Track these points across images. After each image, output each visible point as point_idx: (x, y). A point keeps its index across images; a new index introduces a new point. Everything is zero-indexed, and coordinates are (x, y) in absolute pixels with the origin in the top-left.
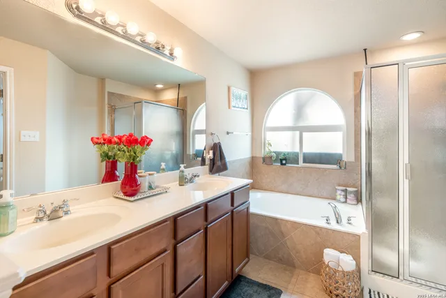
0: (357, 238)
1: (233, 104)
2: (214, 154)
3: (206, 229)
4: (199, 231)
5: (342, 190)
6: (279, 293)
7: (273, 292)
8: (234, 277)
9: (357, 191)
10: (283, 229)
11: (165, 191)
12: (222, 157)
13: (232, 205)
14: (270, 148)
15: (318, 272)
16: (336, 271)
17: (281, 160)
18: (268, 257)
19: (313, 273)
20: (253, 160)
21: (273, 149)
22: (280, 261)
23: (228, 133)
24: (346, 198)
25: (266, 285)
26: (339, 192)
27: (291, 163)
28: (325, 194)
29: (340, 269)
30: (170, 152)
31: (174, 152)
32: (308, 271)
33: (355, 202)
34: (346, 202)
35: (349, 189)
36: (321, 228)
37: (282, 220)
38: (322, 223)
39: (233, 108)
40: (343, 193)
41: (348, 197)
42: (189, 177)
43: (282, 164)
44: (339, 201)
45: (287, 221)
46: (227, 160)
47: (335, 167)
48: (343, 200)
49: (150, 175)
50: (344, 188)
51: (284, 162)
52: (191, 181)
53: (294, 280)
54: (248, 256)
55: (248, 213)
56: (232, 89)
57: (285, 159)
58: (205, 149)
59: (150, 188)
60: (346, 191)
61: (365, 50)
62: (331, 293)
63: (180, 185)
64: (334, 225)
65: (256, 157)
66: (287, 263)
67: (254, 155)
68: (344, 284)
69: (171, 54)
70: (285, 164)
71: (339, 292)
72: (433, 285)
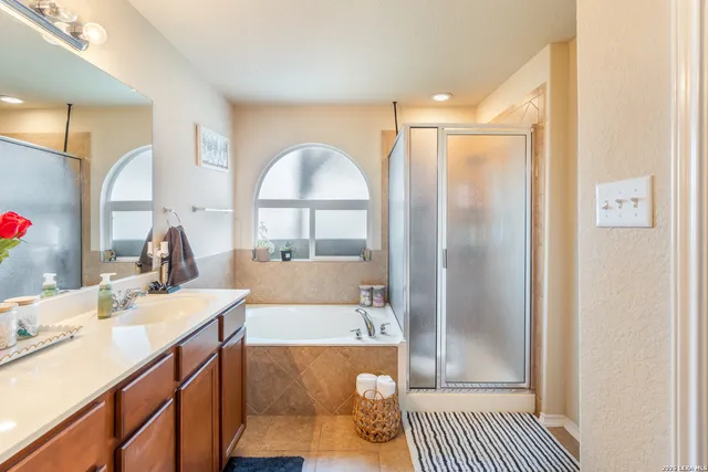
0: (393, 349)
1: (204, 156)
2: (171, 248)
3: (177, 396)
4: (165, 402)
5: (368, 290)
6: (299, 462)
7: (290, 464)
8: (224, 464)
9: (383, 289)
10: (298, 361)
11: (69, 335)
12: (187, 254)
13: (221, 339)
14: (264, 234)
15: (348, 411)
16: (374, 402)
17: (283, 253)
18: (273, 412)
19: (341, 414)
20: (236, 255)
21: (270, 236)
22: (292, 411)
23: (194, 209)
24: (372, 300)
25: (277, 458)
26: (363, 293)
27: (298, 257)
28: (345, 298)
29: (379, 397)
30: (46, 249)
31: (57, 248)
32: (332, 413)
33: (382, 304)
34: (371, 305)
35: (376, 287)
36: (351, 348)
37: (296, 347)
38: (351, 340)
39: (204, 165)
40: (368, 294)
41: (375, 298)
42: (120, 298)
43: (284, 259)
44: (363, 305)
45: (302, 347)
46: (196, 258)
47: (357, 258)
48: (368, 303)
49: (21, 304)
50: (369, 287)
51: (288, 256)
52: (125, 304)
53: (316, 433)
54: (243, 421)
55: (242, 347)
56: (202, 130)
57: (290, 252)
58: (150, 239)
59: (23, 334)
60: (371, 290)
61: (395, 103)
62: (368, 434)
63: (101, 318)
64: (367, 340)
65: (241, 250)
66: (304, 412)
67: (238, 247)
68: (384, 416)
69: (75, 34)
70: (289, 259)
71: (379, 429)
72: (461, 385)
